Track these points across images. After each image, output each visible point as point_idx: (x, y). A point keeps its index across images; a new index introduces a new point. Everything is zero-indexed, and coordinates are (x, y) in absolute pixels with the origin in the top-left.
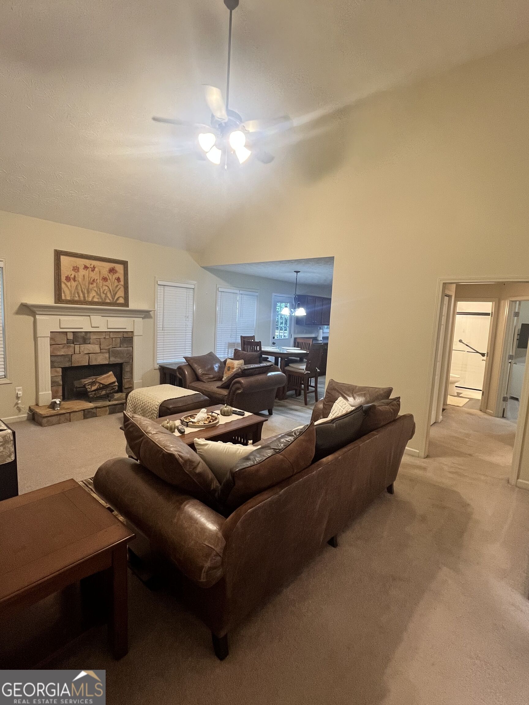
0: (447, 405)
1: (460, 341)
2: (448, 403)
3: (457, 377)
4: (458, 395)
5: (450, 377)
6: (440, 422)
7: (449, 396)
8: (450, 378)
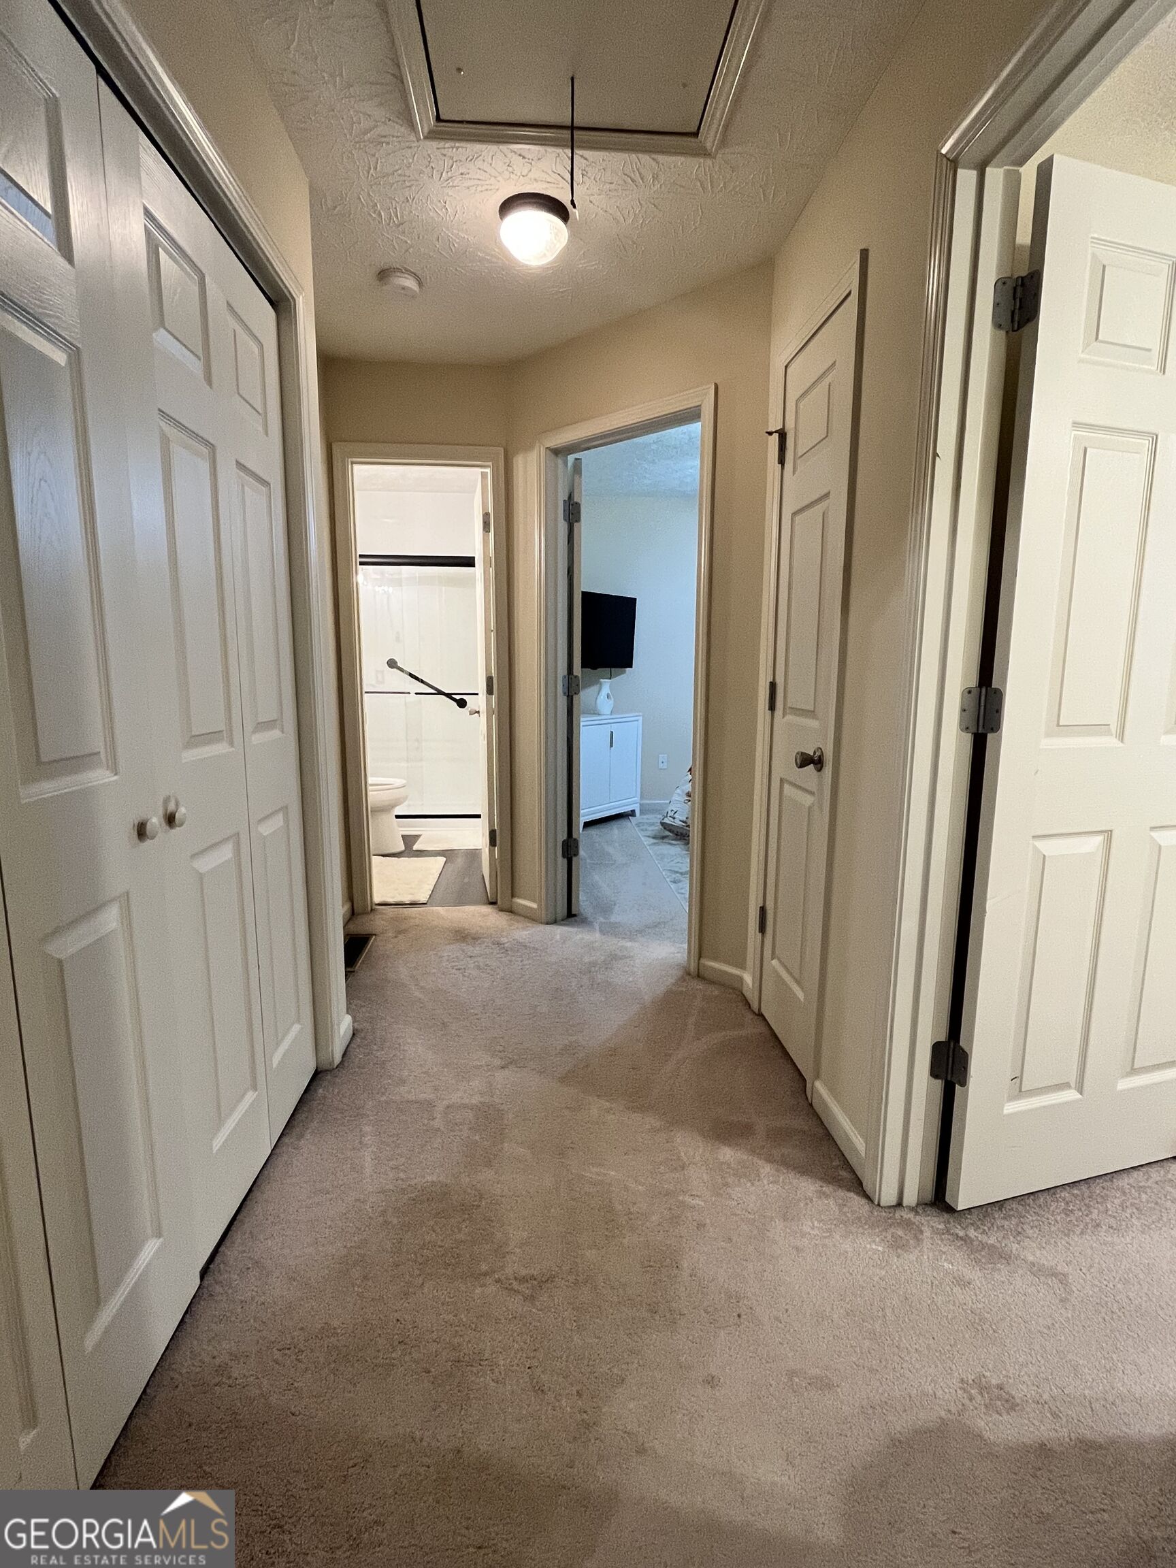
0: (370, 909)
1: (392, 664)
2: (377, 898)
3: (397, 785)
4: (409, 849)
5: (369, 788)
6: (342, 1062)
7: (375, 860)
8: (370, 794)
